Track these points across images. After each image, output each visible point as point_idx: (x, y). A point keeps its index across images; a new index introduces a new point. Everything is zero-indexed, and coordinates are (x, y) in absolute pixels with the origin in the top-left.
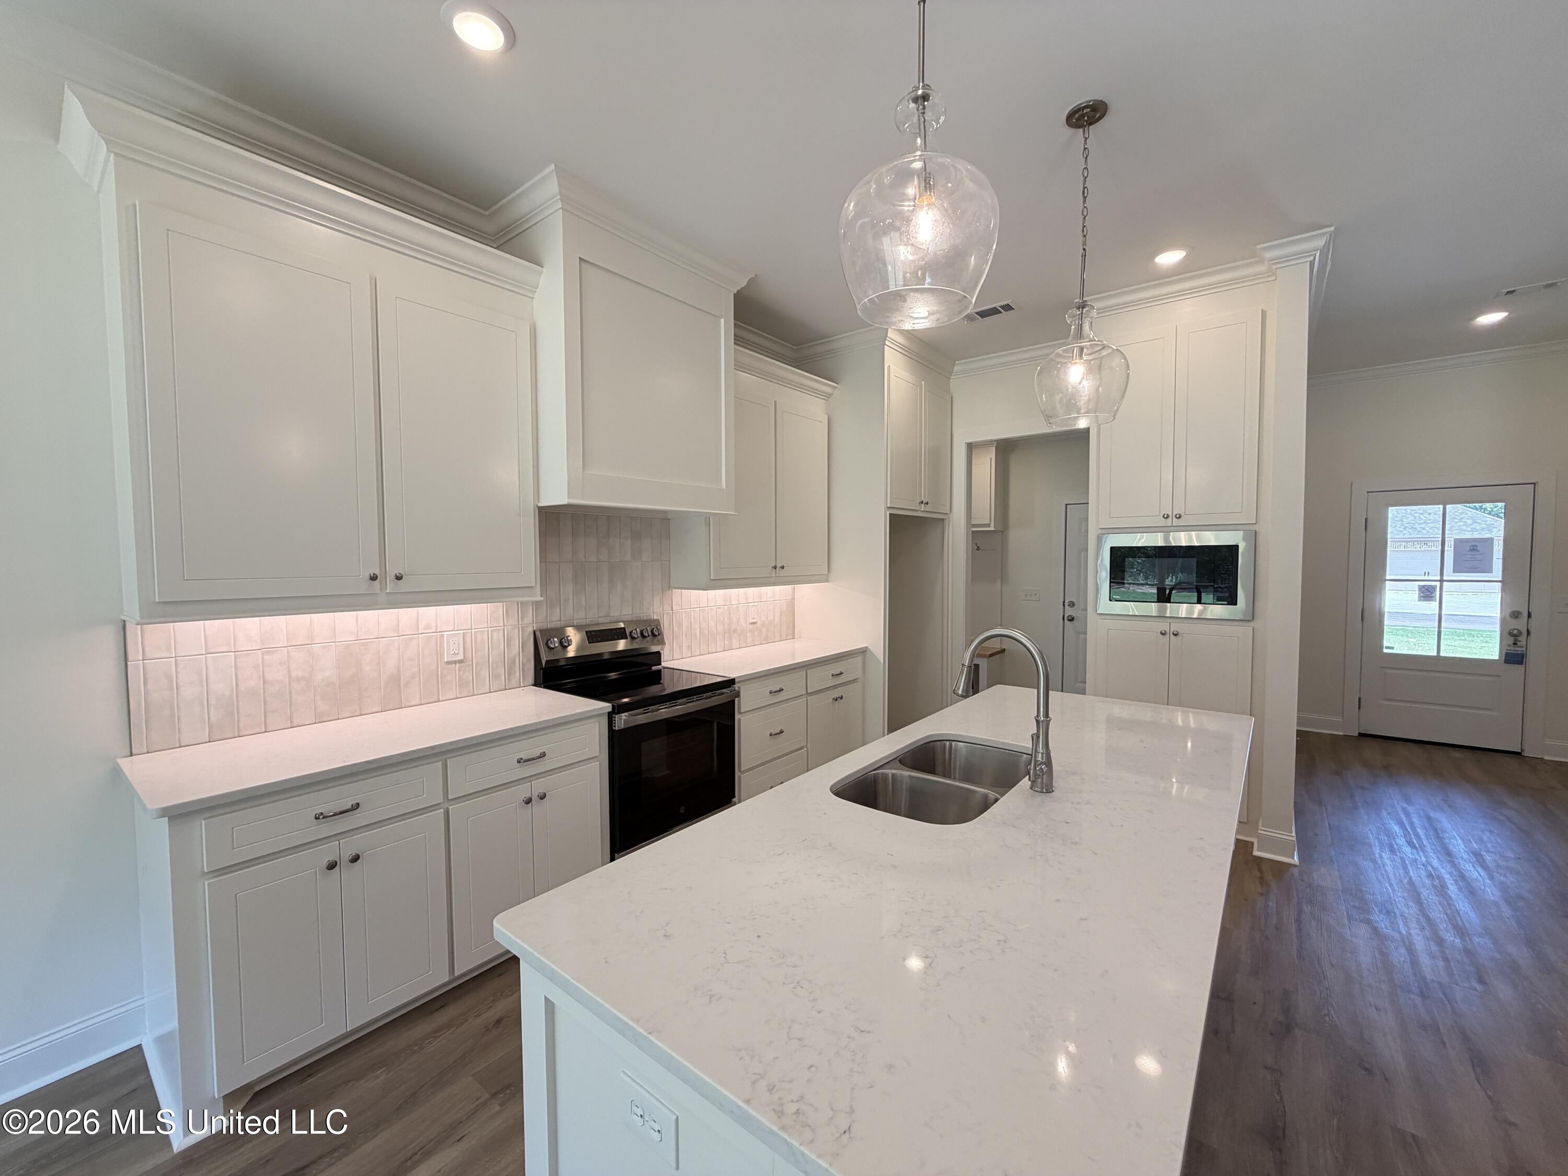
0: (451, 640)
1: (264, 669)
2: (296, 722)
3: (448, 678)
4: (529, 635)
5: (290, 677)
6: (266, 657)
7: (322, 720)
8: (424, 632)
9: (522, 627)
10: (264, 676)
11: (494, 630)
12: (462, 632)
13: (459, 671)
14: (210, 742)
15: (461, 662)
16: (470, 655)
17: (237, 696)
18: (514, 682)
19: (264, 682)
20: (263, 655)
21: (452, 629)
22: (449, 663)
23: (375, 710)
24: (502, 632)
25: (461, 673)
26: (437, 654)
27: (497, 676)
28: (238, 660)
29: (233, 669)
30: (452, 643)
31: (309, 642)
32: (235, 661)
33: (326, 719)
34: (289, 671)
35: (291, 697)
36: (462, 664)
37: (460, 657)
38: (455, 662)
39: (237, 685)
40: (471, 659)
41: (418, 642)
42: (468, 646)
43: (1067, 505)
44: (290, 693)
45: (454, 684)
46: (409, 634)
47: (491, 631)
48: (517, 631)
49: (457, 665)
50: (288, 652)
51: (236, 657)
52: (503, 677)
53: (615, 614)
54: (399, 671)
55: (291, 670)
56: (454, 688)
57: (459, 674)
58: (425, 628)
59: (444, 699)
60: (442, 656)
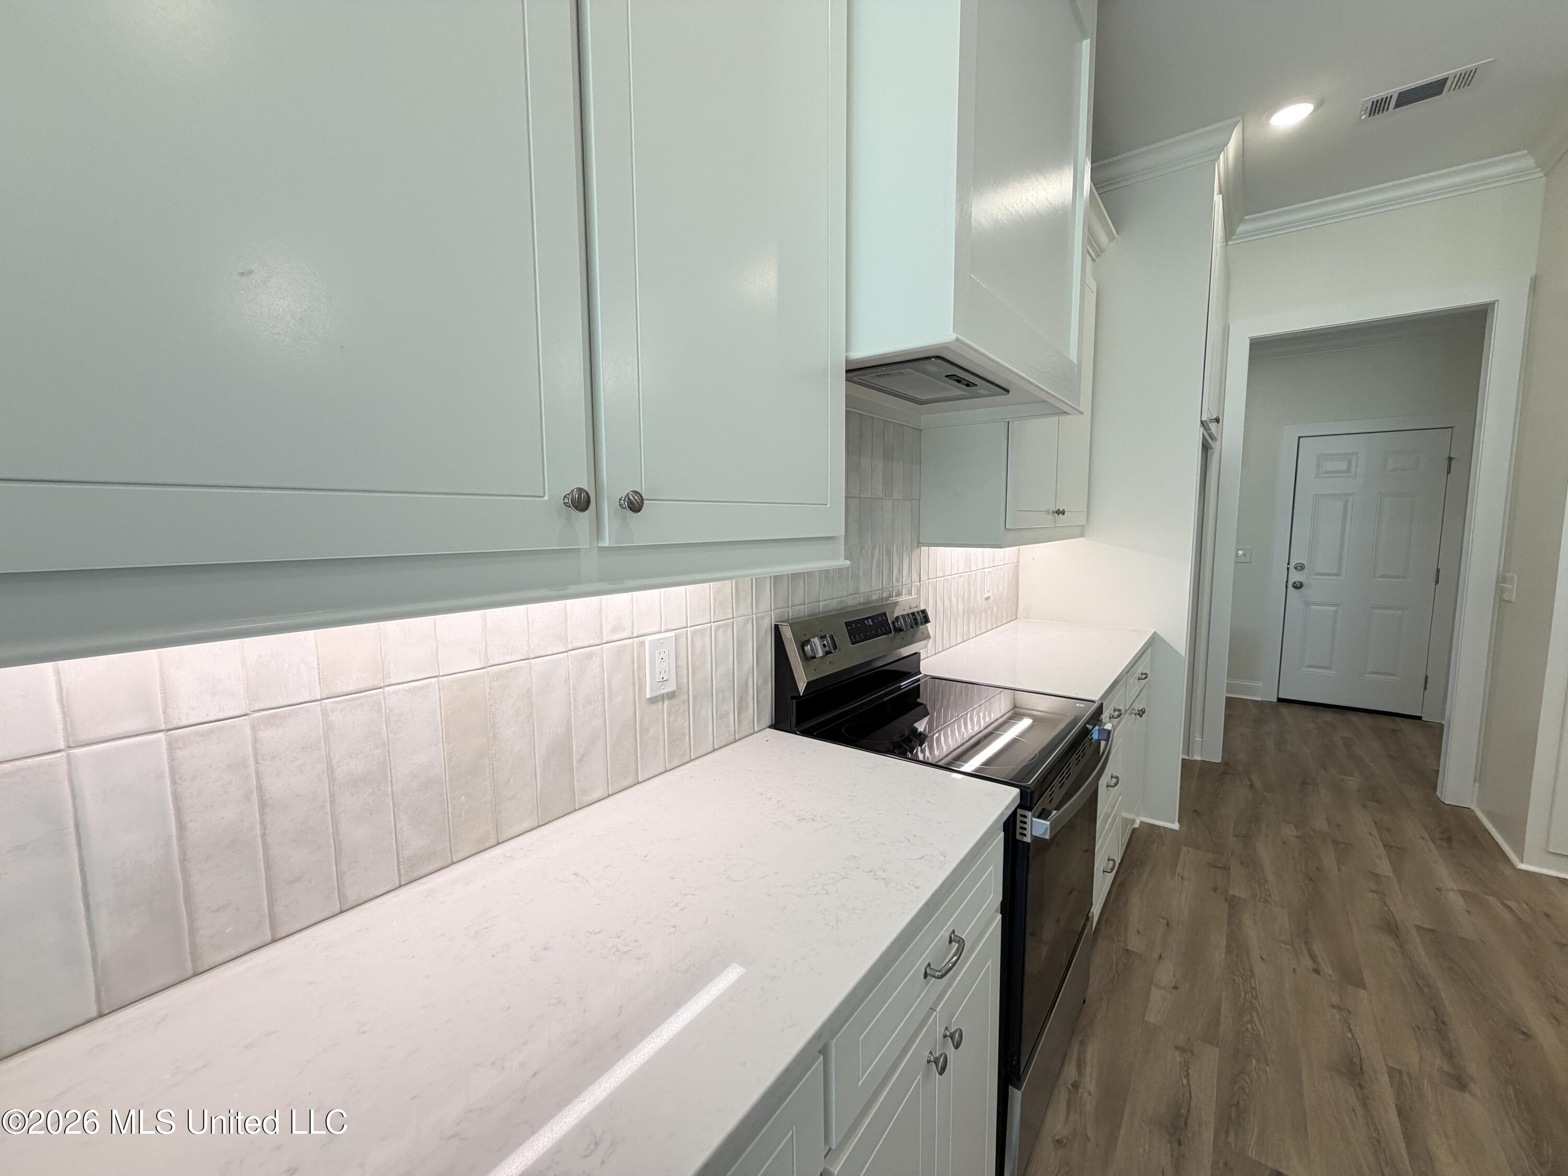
0: (657, 652)
1: (261, 768)
2: (352, 895)
3: (652, 732)
4: (766, 631)
5: (332, 779)
6: (266, 734)
7: (416, 875)
8: (610, 639)
9: (757, 618)
10: (260, 788)
11: (719, 626)
12: (672, 634)
13: (669, 716)
14: (101, 1016)
15: (671, 695)
16: (685, 681)
17: (183, 860)
18: (746, 728)
19: (263, 805)
20: (253, 728)
21: (657, 629)
22: (653, 700)
23: (525, 826)
24: (730, 629)
25: (672, 719)
26: (634, 684)
27: (722, 716)
28: (179, 754)
29: (168, 781)
30: (658, 661)
31: (377, 683)
32: (172, 759)
33: (423, 872)
34: (330, 768)
35: (336, 832)
36: (674, 701)
37: (671, 687)
38: (662, 698)
39: (181, 827)
40: (686, 689)
41: (602, 660)
42: (683, 663)
43: (1300, 437)
44: (335, 822)
45: (661, 744)
46: (586, 644)
47: (717, 628)
48: (750, 626)
49: (666, 702)
50: (325, 713)
51: (171, 746)
52: (732, 717)
53: (864, 588)
54: (569, 730)
55: (334, 763)
56: (661, 752)
57: (668, 722)
58: (614, 631)
59: (646, 777)
60: (642, 689)
